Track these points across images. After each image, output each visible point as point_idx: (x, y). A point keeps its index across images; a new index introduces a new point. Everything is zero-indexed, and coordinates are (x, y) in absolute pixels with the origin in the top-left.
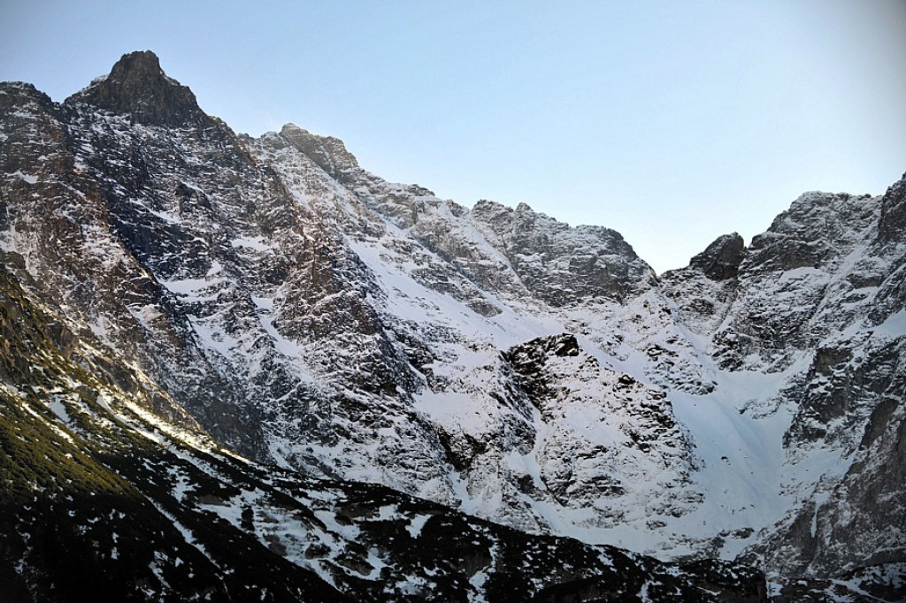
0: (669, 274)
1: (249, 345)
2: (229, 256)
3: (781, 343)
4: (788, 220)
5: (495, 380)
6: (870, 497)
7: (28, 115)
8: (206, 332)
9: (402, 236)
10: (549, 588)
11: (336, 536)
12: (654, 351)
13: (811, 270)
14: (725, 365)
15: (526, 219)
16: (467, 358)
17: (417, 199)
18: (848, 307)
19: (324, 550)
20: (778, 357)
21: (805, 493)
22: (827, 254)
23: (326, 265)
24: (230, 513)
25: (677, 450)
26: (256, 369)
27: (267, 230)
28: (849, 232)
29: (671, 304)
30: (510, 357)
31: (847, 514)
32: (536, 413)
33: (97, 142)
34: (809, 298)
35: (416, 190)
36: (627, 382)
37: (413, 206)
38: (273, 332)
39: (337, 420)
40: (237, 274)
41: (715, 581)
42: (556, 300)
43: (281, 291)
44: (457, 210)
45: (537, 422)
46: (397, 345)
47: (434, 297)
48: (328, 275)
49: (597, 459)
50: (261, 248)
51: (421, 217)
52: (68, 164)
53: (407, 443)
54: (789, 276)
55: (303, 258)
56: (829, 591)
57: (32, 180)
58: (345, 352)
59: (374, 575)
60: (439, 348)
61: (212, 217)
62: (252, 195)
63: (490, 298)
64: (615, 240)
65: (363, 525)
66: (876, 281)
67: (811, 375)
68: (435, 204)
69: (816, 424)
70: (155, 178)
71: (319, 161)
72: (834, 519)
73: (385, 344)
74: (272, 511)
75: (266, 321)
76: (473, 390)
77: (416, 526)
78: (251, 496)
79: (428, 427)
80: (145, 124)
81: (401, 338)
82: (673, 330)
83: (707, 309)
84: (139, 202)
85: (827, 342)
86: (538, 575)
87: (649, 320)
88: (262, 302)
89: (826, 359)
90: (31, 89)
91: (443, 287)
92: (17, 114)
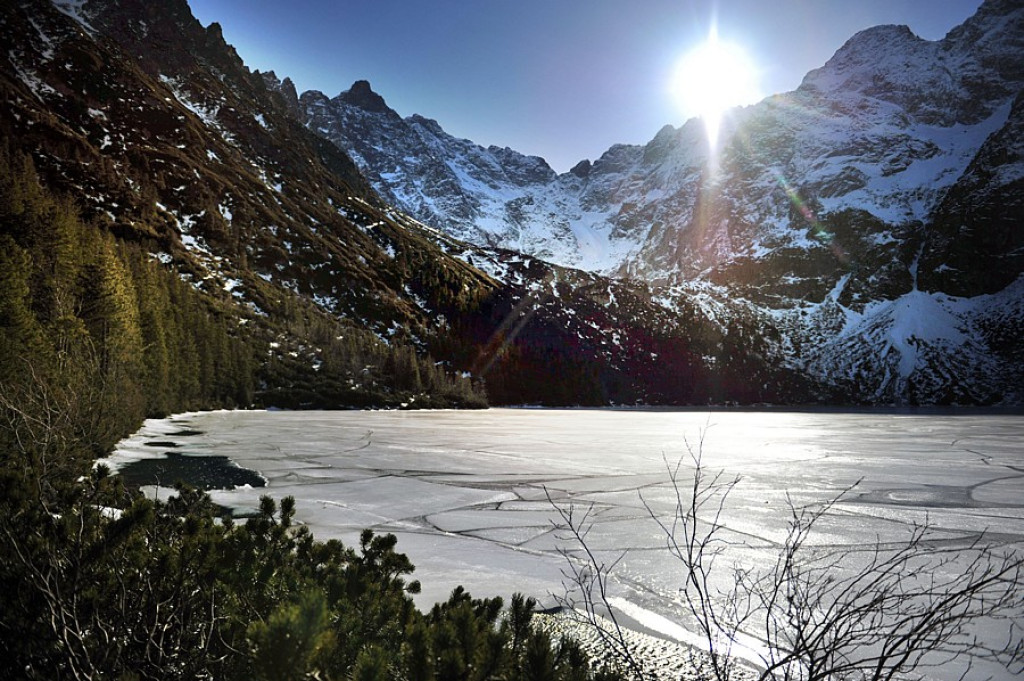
0: (562, 175)
1: (414, 199)
2: (403, 165)
3: (605, 202)
4: (608, 155)
5: (503, 214)
6: (652, 259)
7: (320, 105)
8: (397, 193)
9: (462, 158)
10: (578, 289)
11: (502, 268)
12: (558, 204)
13: (616, 174)
14: (584, 209)
15: (508, 152)
16: (492, 205)
17: (466, 144)
18: (632, 188)
19: (500, 273)
20: (604, 207)
21: (624, 257)
22: (623, 168)
23: (441, 168)
24: (464, 258)
25: (572, 240)
26: (418, 208)
27: (416, 154)
28: (631, 160)
29: (563, 186)
30: (508, 205)
31: (642, 264)
32: (519, 227)
33: (348, 116)
34: (616, 185)
35: (466, 141)
36: (552, 215)
37: (465, 147)
38: (422, 195)
39: (448, 228)
40: (406, 171)
41: (631, 286)
42: (521, 184)
43: (423, 179)
44: (482, 149)
45: (519, 230)
46: (467, 200)
47: (476, 182)
48: (442, 172)
49: (543, 244)
50: (414, 162)
51: (469, 151)
52: (340, 125)
53: (474, 237)
54: (607, 176)
55: (431, 166)
56: (670, 291)
57: (326, 131)
58: (449, 202)
59: (520, 282)
60: (482, 201)
61: (395, 149)
62: (409, 141)
63: (496, 183)
64: (542, 161)
65: (509, 264)
66: (643, 179)
67: (620, 214)
68: (474, 146)
69: (622, 231)
70: (372, 132)
71: (428, 129)
72: (637, 266)
73: (463, 199)
74: (478, 258)
75: (419, 189)
76: (496, 217)
77: (527, 263)
78: (469, 252)
79: (481, 231)
80: (366, 110)
81: (468, 197)
82: (565, 196)
83: (577, 188)
84: (367, 142)
85: (627, 200)
86: (573, 283)
87: (555, 192)
88: (417, 183)
89: (626, 207)
90: (321, 93)
91: (479, 179)
92: (317, 104)
